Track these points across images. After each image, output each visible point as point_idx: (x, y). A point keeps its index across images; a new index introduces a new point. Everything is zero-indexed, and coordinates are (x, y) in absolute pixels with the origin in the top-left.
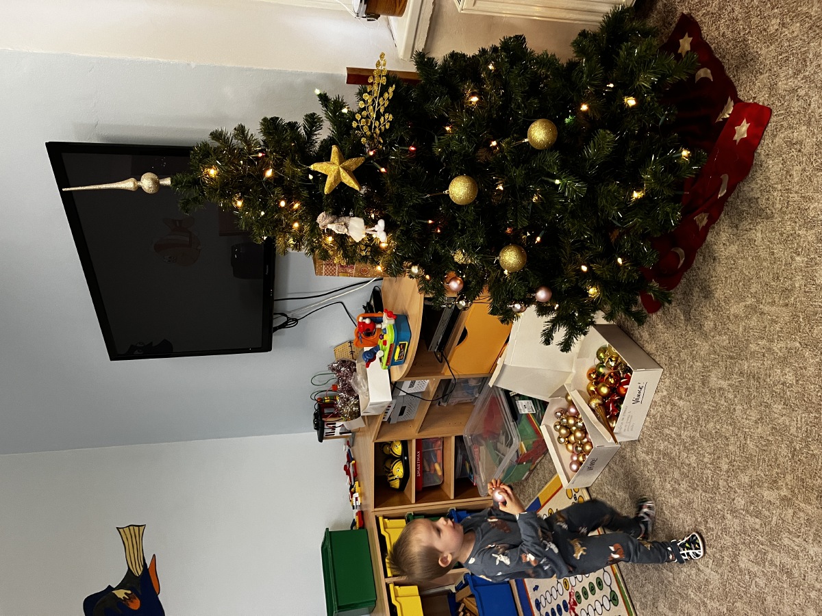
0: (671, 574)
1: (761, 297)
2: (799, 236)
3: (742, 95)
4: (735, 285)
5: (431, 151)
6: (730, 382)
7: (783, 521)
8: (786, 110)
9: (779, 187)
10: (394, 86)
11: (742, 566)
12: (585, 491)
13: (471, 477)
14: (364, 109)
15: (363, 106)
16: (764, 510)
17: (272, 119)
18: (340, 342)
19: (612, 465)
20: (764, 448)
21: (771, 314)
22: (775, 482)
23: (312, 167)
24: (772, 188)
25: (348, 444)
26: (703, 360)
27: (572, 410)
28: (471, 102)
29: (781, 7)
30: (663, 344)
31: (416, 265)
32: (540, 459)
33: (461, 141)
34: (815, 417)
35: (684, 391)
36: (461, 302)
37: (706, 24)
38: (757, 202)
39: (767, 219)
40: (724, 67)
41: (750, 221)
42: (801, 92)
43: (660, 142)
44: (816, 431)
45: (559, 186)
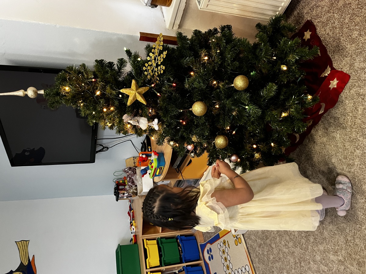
1: (337, 165)
2: (359, 140)
3: (335, 65)
5: (183, 86)
7: (339, 271)
8: (358, 77)
9: (351, 114)
10: (166, 51)
12: (242, 235)
14: (150, 61)
15: (149, 59)
16: (329, 264)
17: (100, 60)
18: (129, 157)
20: (332, 236)
22: (337, 252)
23: (121, 91)
24: (347, 114)
25: (130, 202)
28: (204, 60)
29: (360, 26)
31: (172, 141)
33: (199, 82)
36: (192, 154)
37: (319, 27)
38: (339, 120)
39: (343, 129)
40: (327, 50)
41: (334, 128)
43: (297, 89)
44: (359, 234)
45: (247, 109)
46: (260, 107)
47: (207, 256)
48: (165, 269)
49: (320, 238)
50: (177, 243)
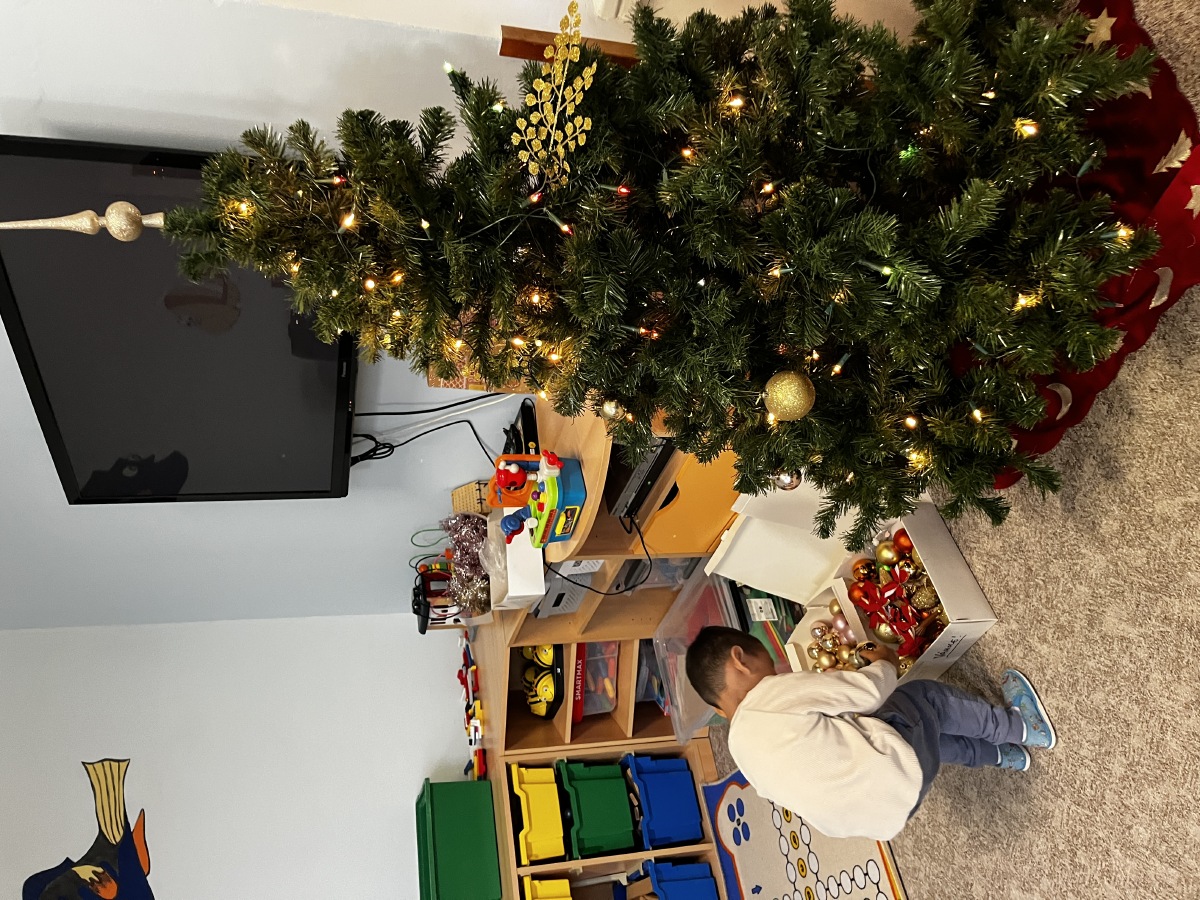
4: (1169, 465)
5: (654, 196)
6: (1142, 630)
10: (595, 65)
13: (658, 700)
14: (535, 108)
15: (534, 103)
16: (1186, 856)
17: (361, 113)
18: (462, 483)
25: (468, 638)
26: (1094, 584)
27: (840, 624)
28: (729, 108)
30: (1017, 543)
31: (612, 400)
33: (714, 182)
35: (1052, 630)
43: (1076, 207)
45: (888, 277)
46: (936, 269)
47: (726, 827)
48: (583, 868)
49: (1150, 762)
50: (623, 780)
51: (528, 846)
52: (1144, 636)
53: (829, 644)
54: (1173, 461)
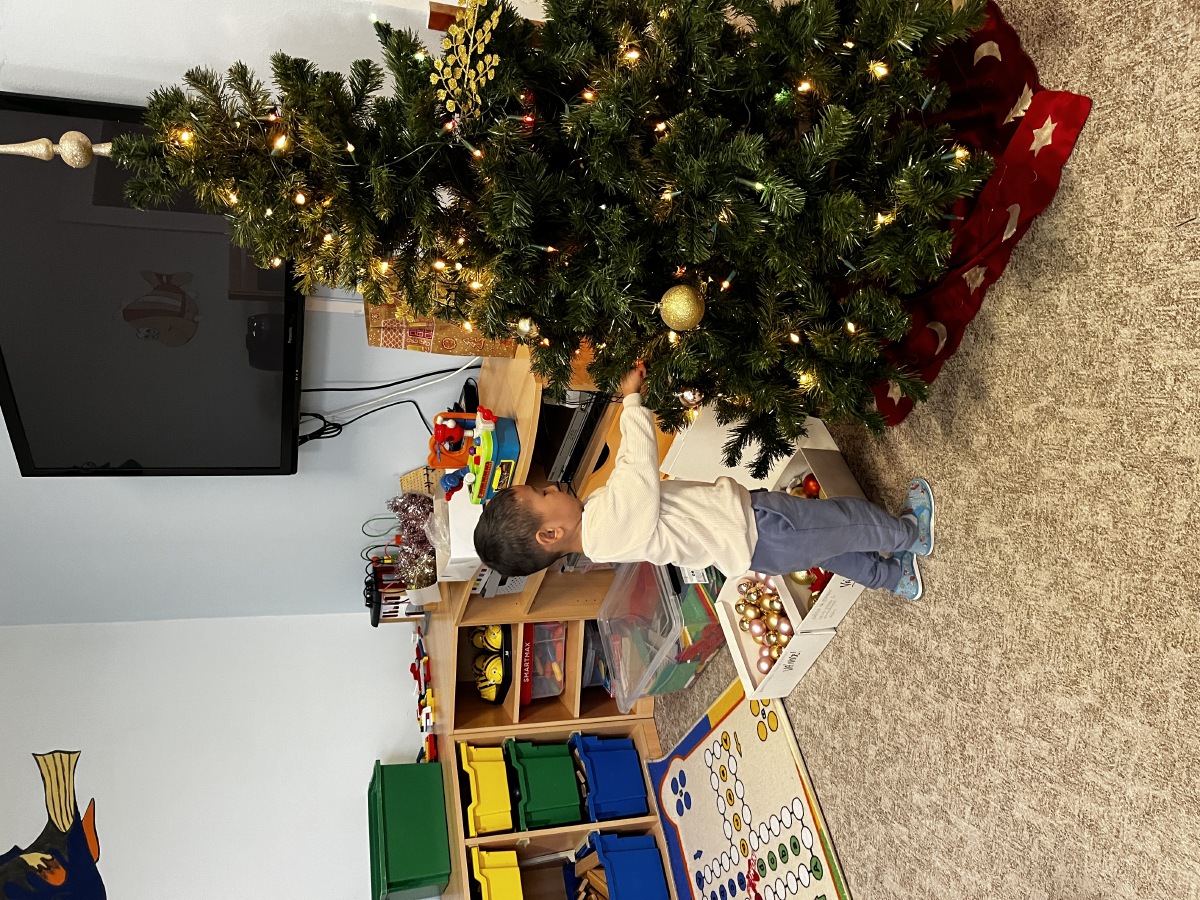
0: (905, 830)
1: (1063, 394)
2: (1127, 296)
3: (1048, 80)
4: (1024, 377)
5: (557, 126)
6: (1008, 528)
7: (1086, 744)
8: (1115, 99)
9: (1099, 220)
10: (501, 8)
11: (1018, 815)
12: (779, 704)
13: (606, 684)
14: (451, 51)
15: (450, 47)
16: (1055, 727)
18: (412, 468)
19: (822, 662)
20: (1061, 630)
21: (1077, 420)
22: (1075, 683)
24: (1089, 222)
25: (419, 632)
26: (969, 496)
28: (627, 59)
31: (526, 318)
32: (712, 655)
33: (608, 111)
34: (1144, 580)
38: (1063, 246)
39: (1077, 272)
40: (1019, 38)
41: (1051, 277)
42: (1139, 71)
43: (922, 134)
44: (1143, 601)
45: (761, 192)
47: (670, 800)
48: (531, 839)
50: (570, 759)
51: (476, 819)
52: (1009, 533)
53: (754, 597)
54: (1026, 373)
